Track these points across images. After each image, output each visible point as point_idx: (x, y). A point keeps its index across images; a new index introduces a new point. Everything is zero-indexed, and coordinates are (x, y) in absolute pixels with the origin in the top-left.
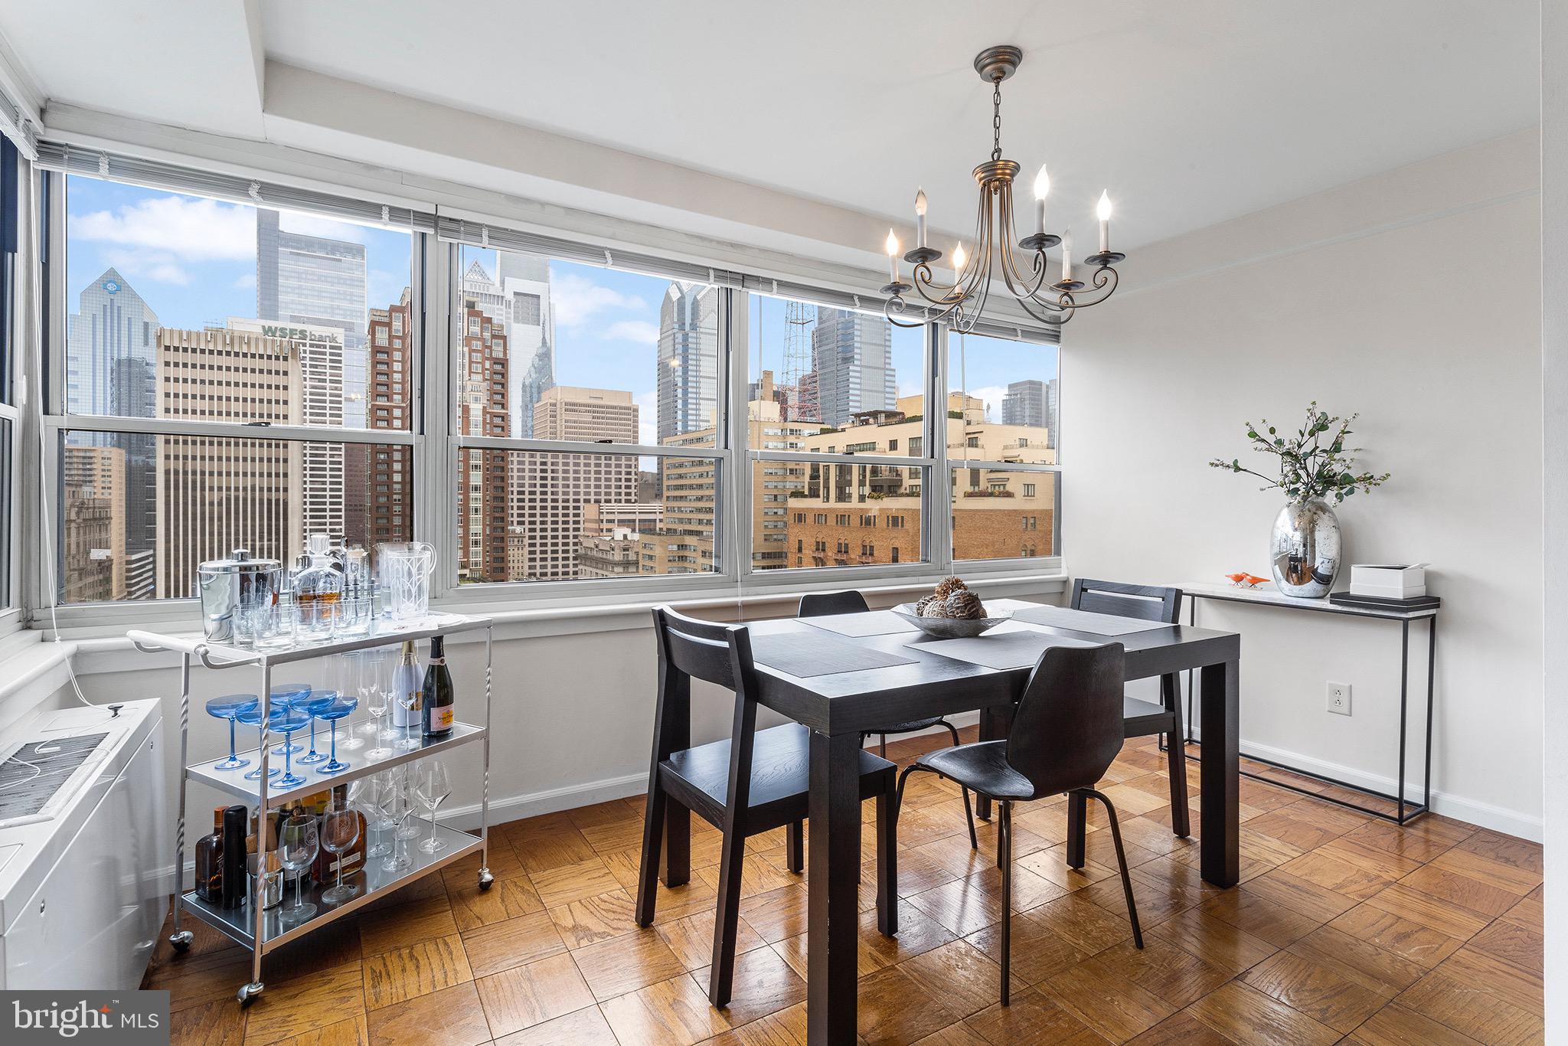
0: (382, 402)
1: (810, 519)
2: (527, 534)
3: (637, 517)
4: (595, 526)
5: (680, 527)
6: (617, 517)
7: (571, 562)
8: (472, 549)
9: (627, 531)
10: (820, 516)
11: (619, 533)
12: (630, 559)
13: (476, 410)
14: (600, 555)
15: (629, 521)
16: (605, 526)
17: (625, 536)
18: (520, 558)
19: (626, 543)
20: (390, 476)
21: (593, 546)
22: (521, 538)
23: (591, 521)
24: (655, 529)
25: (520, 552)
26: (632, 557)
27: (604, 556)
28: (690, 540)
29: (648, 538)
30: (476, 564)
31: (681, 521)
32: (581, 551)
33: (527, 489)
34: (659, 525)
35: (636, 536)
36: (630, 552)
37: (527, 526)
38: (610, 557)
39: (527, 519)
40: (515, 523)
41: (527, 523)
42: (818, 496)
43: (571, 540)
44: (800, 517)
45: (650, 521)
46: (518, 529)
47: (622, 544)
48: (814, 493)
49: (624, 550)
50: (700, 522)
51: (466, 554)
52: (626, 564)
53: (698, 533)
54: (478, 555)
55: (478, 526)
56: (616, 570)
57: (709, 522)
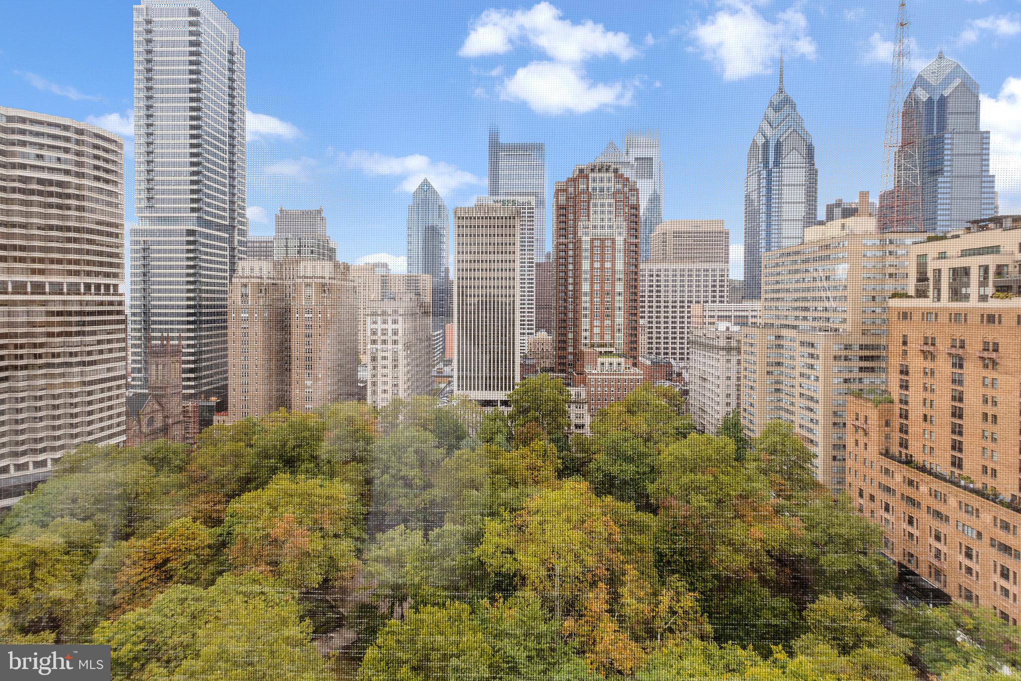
0: (562, 240)
1: (917, 317)
3: (733, 314)
4: (700, 320)
5: (777, 322)
6: (717, 314)
7: (686, 346)
8: (617, 334)
9: (729, 324)
10: (926, 315)
11: (722, 326)
12: (732, 345)
13: (620, 240)
14: (707, 341)
15: (726, 317)
16: (708, 320)
17: (728, 329)
18: (643, 342)
19: (729, 333)
20: (566, 287)
21: (702, 335)
23: (696, 316)
25: (643, 337)
26: (734, 344)
27: (711, 342)
28: (784, 332)
29: (750, 330)
30: (619, 345)
31: (778, 317)
32: (692, 338)
34: (751, 320)
35: (737, 328)
36: (732, 340)
38: (715, 343)
42: (926, 297)
43: (686, 330)
44: (905, 315)
46: (641, 322)
47: (725, 334)
48: (921, 293)
49: (728, 338)
50: (797, 318)
51: (613, 338)
52: (729, 350)
53: (795, 327)
54: (620, 339)
55: (620, 319)
56: (721, 353)
57: (805, 318)
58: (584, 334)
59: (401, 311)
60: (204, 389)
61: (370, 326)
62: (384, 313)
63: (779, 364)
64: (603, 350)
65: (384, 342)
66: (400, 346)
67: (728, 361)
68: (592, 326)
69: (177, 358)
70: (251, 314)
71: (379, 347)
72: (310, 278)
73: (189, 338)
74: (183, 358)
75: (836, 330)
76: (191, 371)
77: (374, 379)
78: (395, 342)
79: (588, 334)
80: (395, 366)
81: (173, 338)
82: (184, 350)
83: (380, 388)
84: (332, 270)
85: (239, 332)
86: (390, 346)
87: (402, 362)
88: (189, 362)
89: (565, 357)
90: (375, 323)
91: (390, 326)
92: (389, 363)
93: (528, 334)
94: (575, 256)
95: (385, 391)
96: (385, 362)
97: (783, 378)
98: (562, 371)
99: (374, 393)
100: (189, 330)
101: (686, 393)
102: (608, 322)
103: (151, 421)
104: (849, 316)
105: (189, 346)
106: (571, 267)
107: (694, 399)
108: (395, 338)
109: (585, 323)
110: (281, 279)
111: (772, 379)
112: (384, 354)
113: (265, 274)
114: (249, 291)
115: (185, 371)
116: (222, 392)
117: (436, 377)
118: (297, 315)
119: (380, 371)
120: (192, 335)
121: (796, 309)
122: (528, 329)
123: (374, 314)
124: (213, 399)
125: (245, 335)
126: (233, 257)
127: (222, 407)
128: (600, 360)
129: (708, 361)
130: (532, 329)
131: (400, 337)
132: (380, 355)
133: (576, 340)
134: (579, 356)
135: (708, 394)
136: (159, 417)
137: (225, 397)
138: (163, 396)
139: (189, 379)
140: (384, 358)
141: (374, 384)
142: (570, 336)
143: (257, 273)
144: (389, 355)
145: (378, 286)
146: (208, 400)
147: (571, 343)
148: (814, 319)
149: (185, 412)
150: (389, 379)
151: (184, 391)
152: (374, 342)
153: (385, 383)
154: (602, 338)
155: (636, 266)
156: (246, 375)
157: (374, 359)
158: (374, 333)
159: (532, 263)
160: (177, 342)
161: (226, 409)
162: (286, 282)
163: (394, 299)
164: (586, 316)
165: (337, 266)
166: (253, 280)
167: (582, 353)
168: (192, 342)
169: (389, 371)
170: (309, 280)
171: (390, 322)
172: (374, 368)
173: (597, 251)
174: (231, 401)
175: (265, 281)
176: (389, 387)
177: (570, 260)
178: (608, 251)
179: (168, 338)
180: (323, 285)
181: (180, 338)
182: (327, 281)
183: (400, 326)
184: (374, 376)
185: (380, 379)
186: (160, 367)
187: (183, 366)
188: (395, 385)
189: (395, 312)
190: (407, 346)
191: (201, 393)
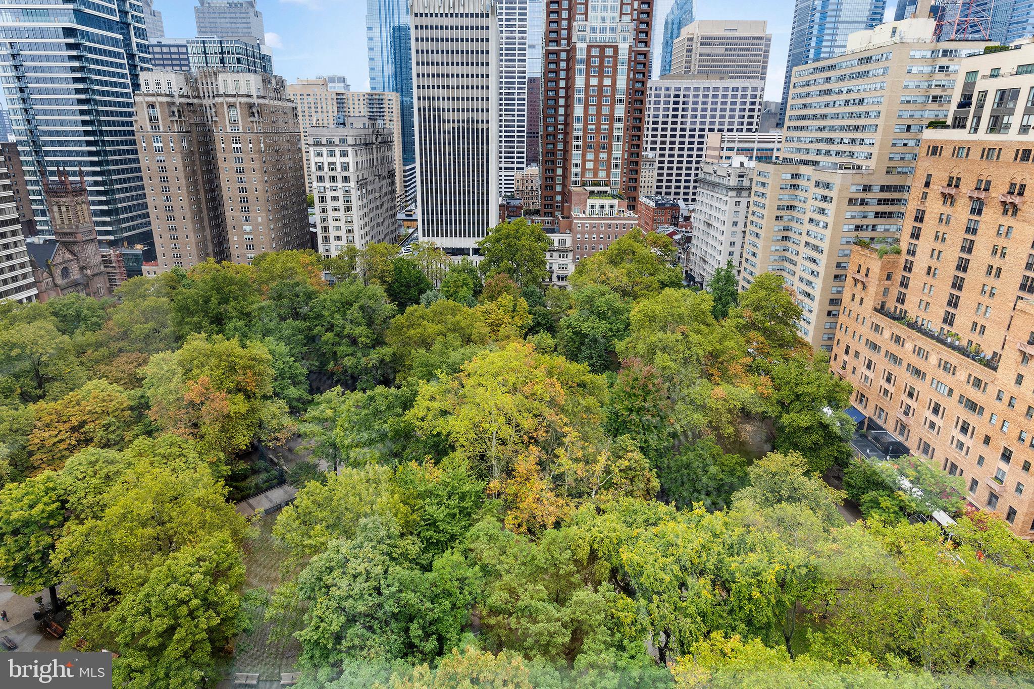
0: (553, 47)
1: (946, 152)
2: (658, 159)
3: (756, 146)
4: (717, 153)
5: (797, 157)
6: (736, 145)
7: (692, 184)
8: (613, 171)
9: (744, 159)
10: (958, 149)
11: (737, 160)
12: (744, 184)
13: (624, 48)
14: (717, 180)
15: (748, 149)
16: (725, 153)
17: (742, 164)
18: (650, 179)
19: (742, 170)
20: (556, 111)
21: (712, 172)
22: (652, 162)
23: (714, 149)
24: (771, 158)
25: (651, 174)
26: (746, 183)
27: (721, 182)
28: (804, 170)
29: (764, 167)
30: (615, 183)
31: (799, 151)
32: (701, 175)
33: (660, 120)
34: (775, 154)
35: (753, 164)
36: (744, 179)
37: (658, 152)
38: (726, 182)
39: (658, 146)
40: (649, 149)
41: (658, 149)
43: (694, 166)
44: (935, 150)
45: (767, 149)
46: (651, 154)
47: (738, 171)
49: (740, 176)
50: (818, 152)
51: (608, 175)
52: (739, 190)
53: (815, 163)
54: (617, 175)
55: (618, 152)
56: (730, 194)
57: (828, 153)
58: (574, 170)
59: (350, 141)
60: (125, 235)
61: (314, 159)
62: (330, 143)
63: (791, 208)
64: (596, 189)
65: (333, 179)
66: (352, 184)
67: (738, 203)
68: (584, 161)
69: (80, 199)
70: (166, 143)
71: (327, 184)
72: (234, 96)
73: (94, 174)
74: (90, 198)
75: (859, 167)
76: (103, 213)
77: (325, 224)
78: (346, 179)
79: (579, 170)
80: (348, 209)
81: (74, 174)
82: (89, 189)
83: (332, 234)
84: (261, 85)
85: (155, 167)
86: (340, 184)
87: (355, 203)
88: (100, 203)
89: (552, 198)
90: (319, 155)
91: (338, 160)
92: (340, 204)
93: (518, 169)
94: (568, 70)
95: (338, 238)
96: (336, 204)
97: (793, 224)
98: (547, 214)
99: (326, 239)
100: (93, 164)
101: (689, 240)
102: (603, 156)
103: (65, 272)
104: (875, 150)
105: (96, 183)
106: (562, 84)
107: (696, 248)
108: (345, 174)
109: (576, 157)
110: (199, 97)
111: (781, 224)
112: (334, 194)
113: (175, 90)
114: (158, 112)
115: (96, 214)
116: (147, 238)
117: (404, 220)
118: (223, 145)
119: (331, 214)
120: (98, 169)
121: (819, 140)
122: (518, 163)
123: (317, 144)
124: (139, 246)
125: (164, 169)
126: (133, 67)
127: (150, 256)
128: (590, 202)
129: (715, 204)
130: (523, 163)
131: (352, 173)
132: (329, 194)
133: (565, 176)
134: (566, 196)
135: (711, 242)
136: (74, 268)
137: (152, 244)
138: (75, 243)
139: (104, 224)
140: (335, 199)
141: (325, 229)
142: (559, 172)
143: (164, 89)
144: (340, 194)
145: (333, 107)
146: (132, 248)
147: (559, 180)
148: (838, 153)
149: (106, 261)
150: (342, 224)
151: (99, 238)
152: (321, 179)
153: (338, 228)
154: (596, 175)
155: (643, 84)
156: (171, 218)
157: (323, 199)
158: (320, 168)
159: (524, 78)
160: (78, 179)
161: (155, 258)
162: (207, 102)
163: (345, 125)
164: (577, 147)
165: (266, 81)
166: (161, 99)
167: (570, 192)
168: (99, 179)
169: (341, 214)
170: (231, 100)
171: (338, 154)
172: (324, 211)
173: (595, 62)
174: (159, 249)
175: (178, 100)
176: (342, 233)
177: (563, 75)
178: (609, 62)
179: (68, 174)
180: (251, 106)
181: (81, 173)
182: (255, 100)
183: (350, 159)
184: (324, 220)
185: (331, 224)
186: (63, 209)
187: (92, 208)
188: (350, 231)
189: (343, 141)
190: (362, 184)
191: (123, 239)
